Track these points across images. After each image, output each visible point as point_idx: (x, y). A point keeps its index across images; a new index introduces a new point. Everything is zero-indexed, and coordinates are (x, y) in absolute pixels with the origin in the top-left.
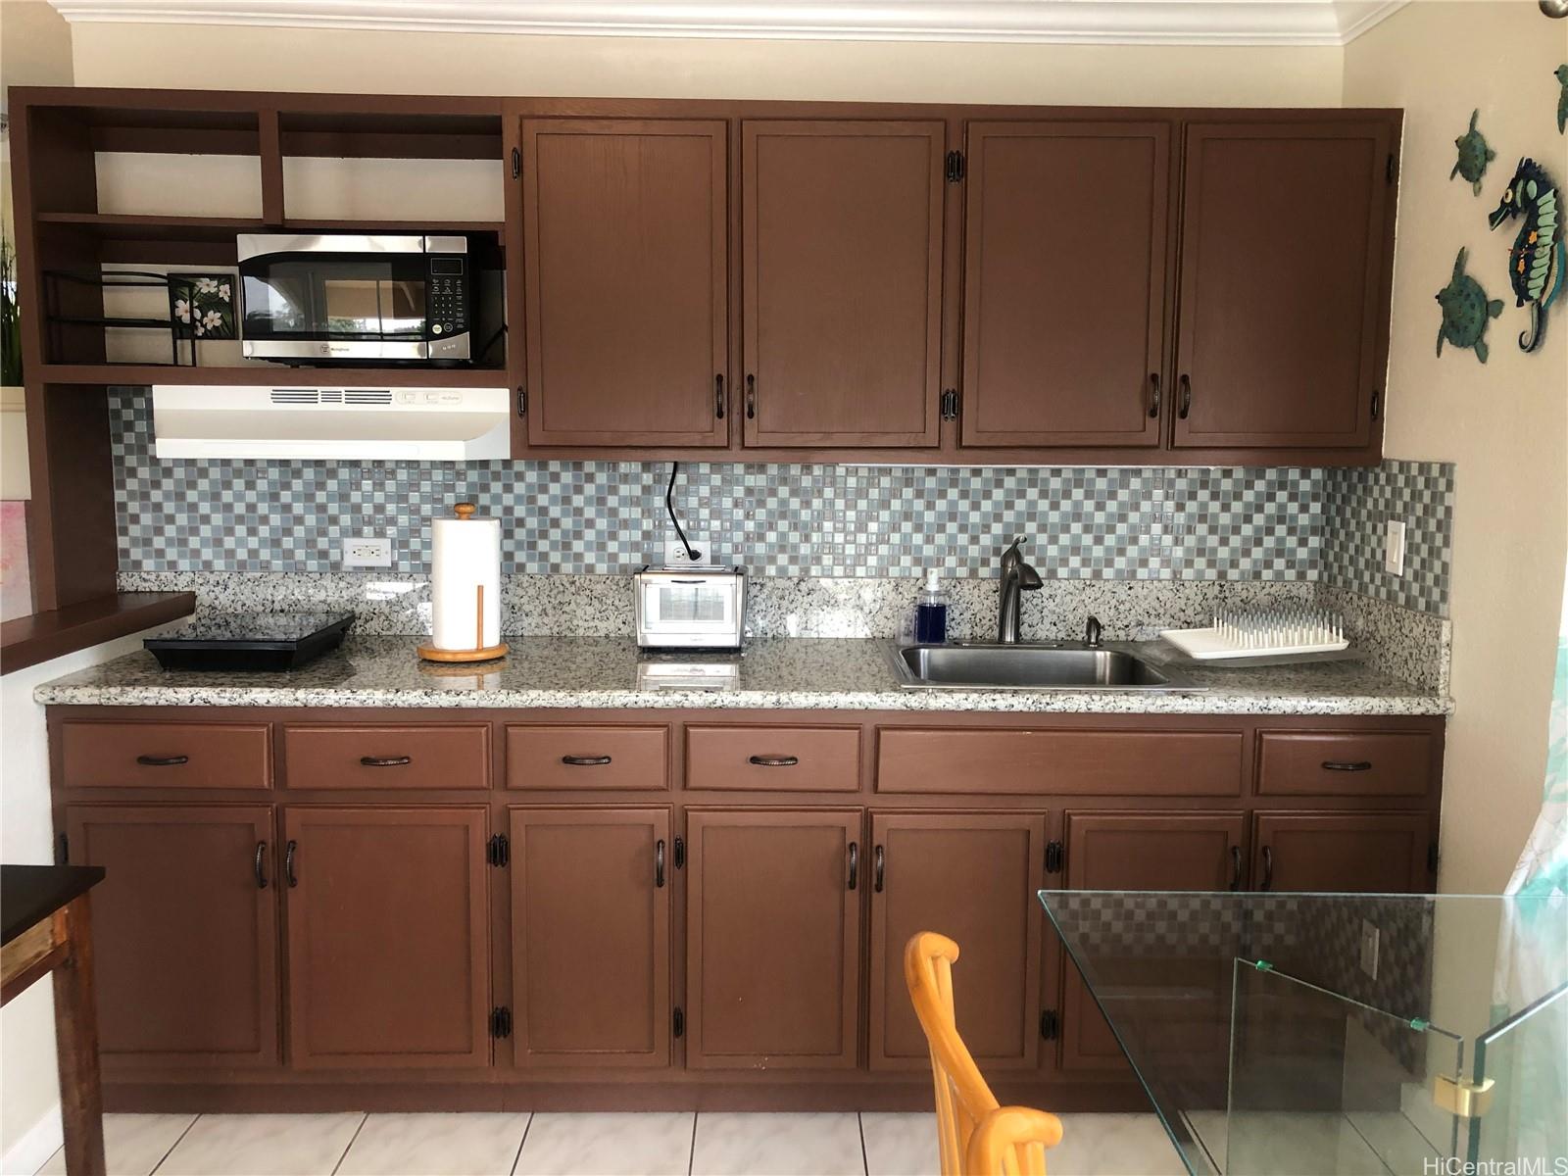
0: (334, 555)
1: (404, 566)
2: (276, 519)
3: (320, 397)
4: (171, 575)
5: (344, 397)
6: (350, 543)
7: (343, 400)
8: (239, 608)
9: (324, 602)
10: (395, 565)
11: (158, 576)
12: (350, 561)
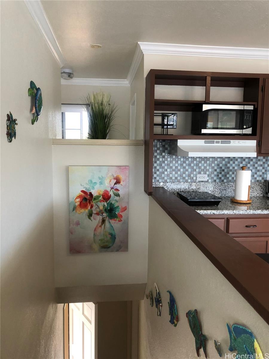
0: (195, 178)
1: (210, 181)
2: (182, 170)
3: (215, 142)
4: (158, 183)
5: (220, 142)
6: (198, 176)
7: (220, 143)
8: (173, 190)
9: (192, 189)
10: (208, 180)
11: (155, 183)
12: (198, 179)
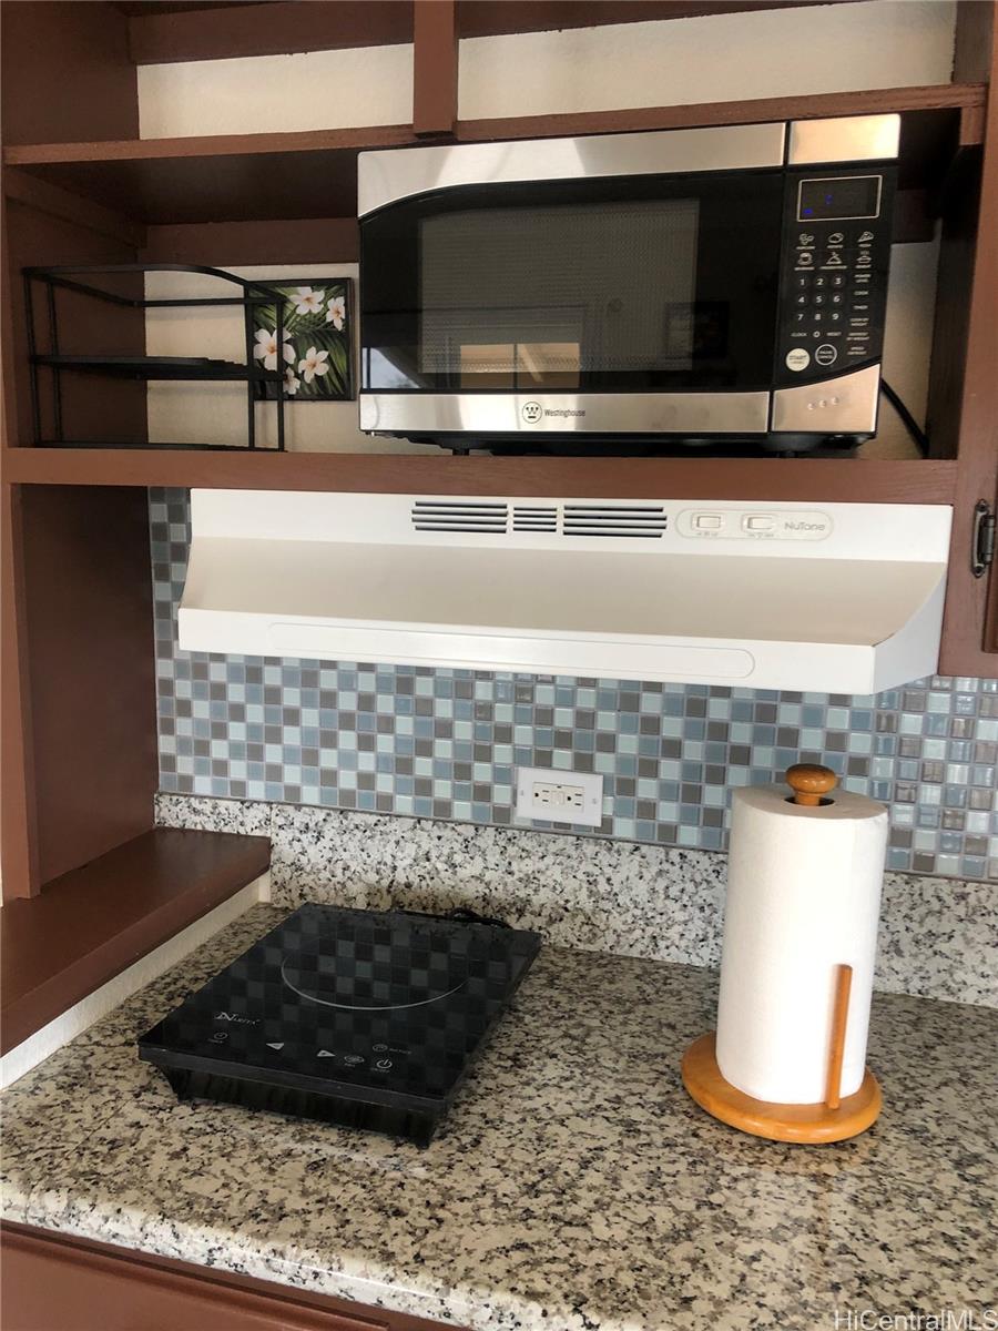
0: (501, 795)
1: (624, 828)
2: (405, 725)
5: (561, 521)
6: (528, 777)
7: (560, 527)
8: (339, 872)
9: (479, 878)
10: (607, 824)
11: (215, 808)
12: (527, 811)
